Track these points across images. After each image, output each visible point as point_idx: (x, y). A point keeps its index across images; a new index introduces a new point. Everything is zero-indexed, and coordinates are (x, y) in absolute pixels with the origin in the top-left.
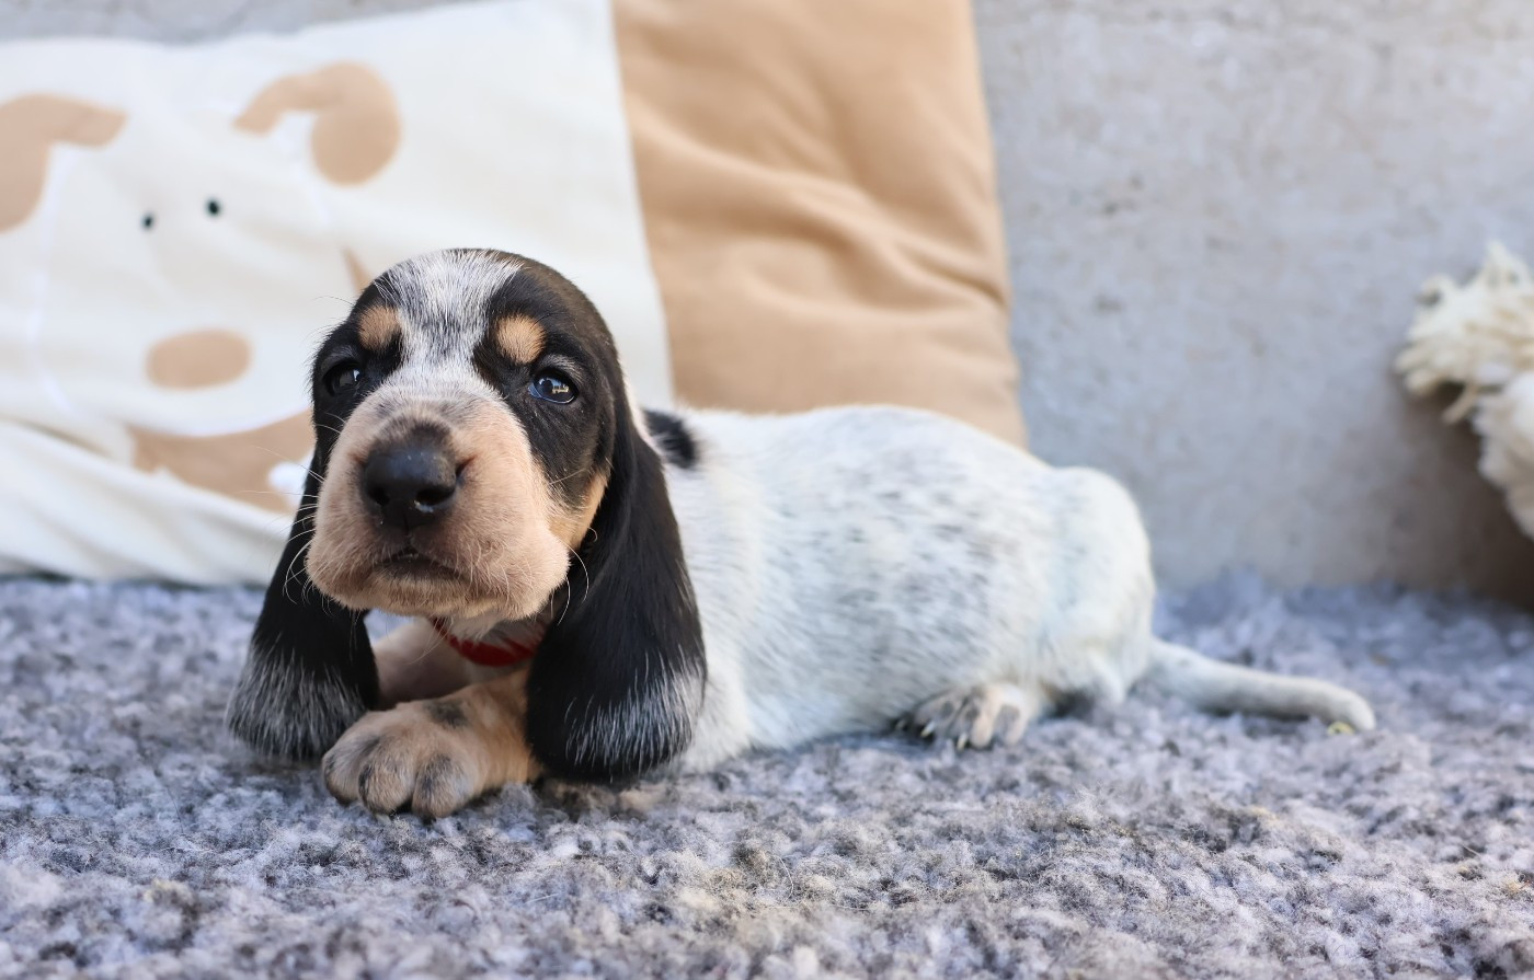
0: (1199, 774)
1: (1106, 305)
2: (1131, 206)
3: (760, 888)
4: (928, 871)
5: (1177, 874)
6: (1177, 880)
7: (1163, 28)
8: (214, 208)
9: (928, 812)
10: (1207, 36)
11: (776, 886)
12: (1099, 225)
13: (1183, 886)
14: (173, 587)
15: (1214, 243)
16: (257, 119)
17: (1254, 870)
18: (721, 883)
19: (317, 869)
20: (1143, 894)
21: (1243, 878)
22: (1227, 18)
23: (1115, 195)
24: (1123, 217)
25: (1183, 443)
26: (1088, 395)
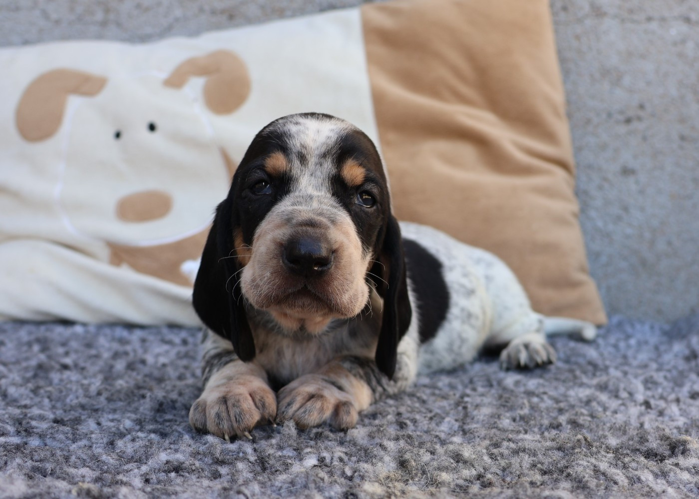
0: (660, 419)
1: (627, 172)
2: (639, 119)
3: (411, 481)
4: (503, 471)
5: (636, 473)
6: (636, 476)
7: (654, 25)
8: (152, 127)
9: (510, 440)
10: (676, 30)
11: (419, 480)
12: (622, 129)
13: (639, 479)
14: (130, 326)
15: (683, 138)
16: (176, 81)
17: (678, 471)
18: (389, 480)
19: (173, 474)
20: (616, 483)
21: (672, 474)
22: (687, 20)
23: (631, 113)
24: (635, 125)
25: (669, 243)
26: (619, 219)
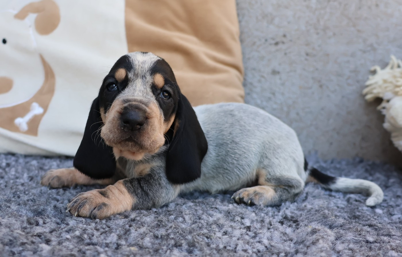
1: (275, 72)
2: (283, 43)
8: (4, 41)
12: (273, 48)
15: (307, 54)
23: (278, 40)
24: (280, 46)
25: (298, 114)
26: (270, 99)
